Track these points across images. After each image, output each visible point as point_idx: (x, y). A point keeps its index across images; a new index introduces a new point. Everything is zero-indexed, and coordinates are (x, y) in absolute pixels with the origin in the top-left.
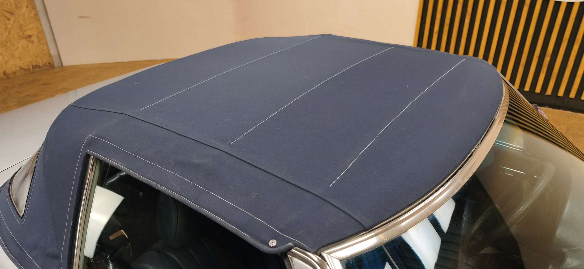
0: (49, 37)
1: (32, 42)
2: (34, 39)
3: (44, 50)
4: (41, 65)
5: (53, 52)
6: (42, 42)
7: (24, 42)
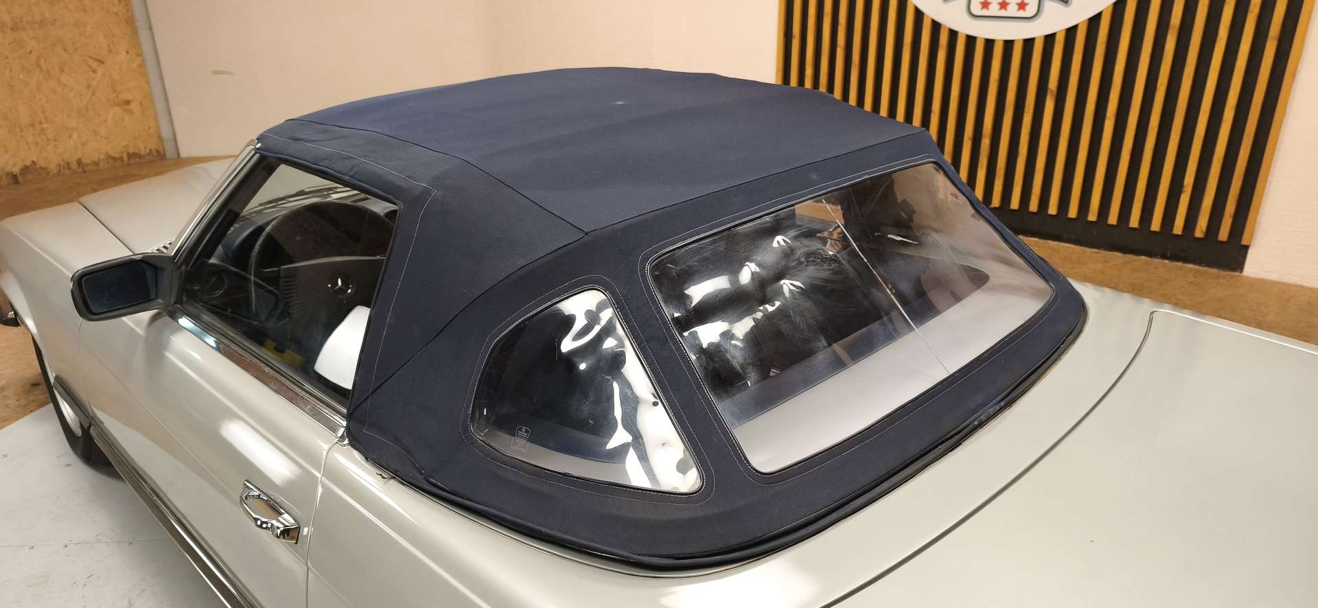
0: (160, 106)
1: (131, 112)
2: (135, 107)
3: (149, 128)
4: (142, 153)
5: (166, 133)
6: (147, 114)
7: (117, 110)
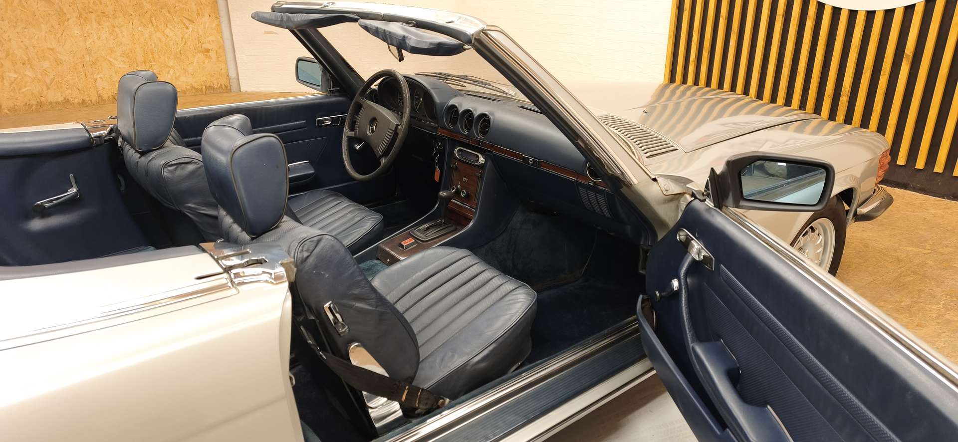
0: (230, 56)
1: (210, 58)
2: (212, 54)
3: (221, 70)
4: (215, 87)
5: (232, 74)
6: (220, 59)
7: (200, 56)
